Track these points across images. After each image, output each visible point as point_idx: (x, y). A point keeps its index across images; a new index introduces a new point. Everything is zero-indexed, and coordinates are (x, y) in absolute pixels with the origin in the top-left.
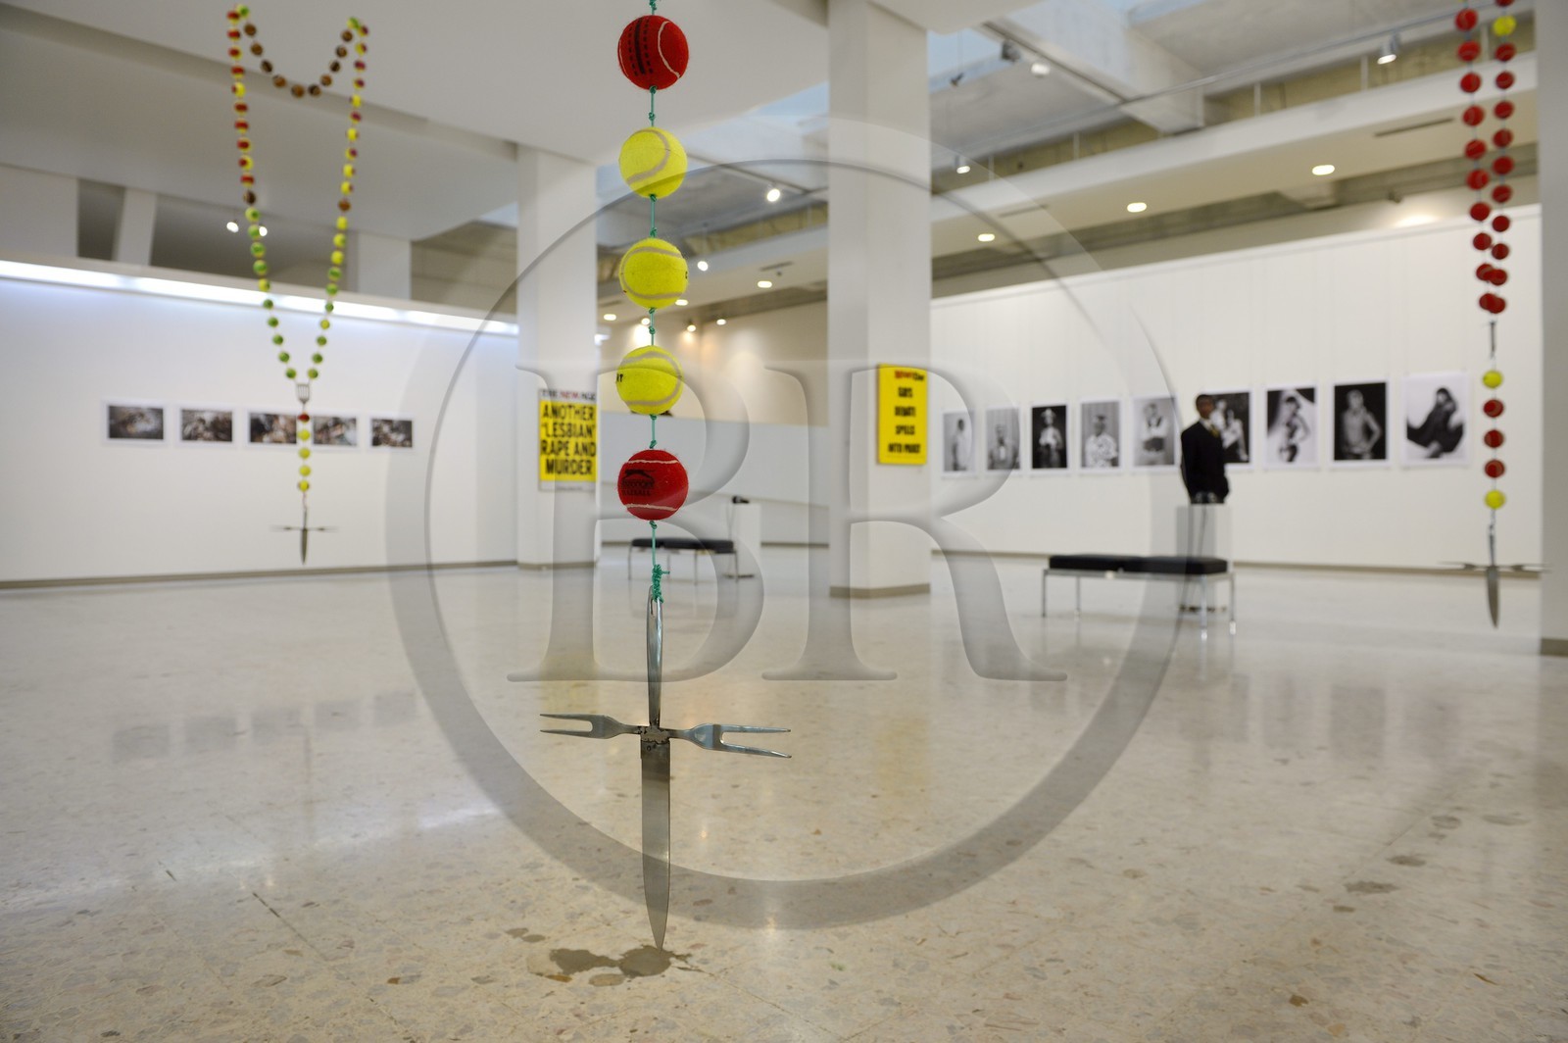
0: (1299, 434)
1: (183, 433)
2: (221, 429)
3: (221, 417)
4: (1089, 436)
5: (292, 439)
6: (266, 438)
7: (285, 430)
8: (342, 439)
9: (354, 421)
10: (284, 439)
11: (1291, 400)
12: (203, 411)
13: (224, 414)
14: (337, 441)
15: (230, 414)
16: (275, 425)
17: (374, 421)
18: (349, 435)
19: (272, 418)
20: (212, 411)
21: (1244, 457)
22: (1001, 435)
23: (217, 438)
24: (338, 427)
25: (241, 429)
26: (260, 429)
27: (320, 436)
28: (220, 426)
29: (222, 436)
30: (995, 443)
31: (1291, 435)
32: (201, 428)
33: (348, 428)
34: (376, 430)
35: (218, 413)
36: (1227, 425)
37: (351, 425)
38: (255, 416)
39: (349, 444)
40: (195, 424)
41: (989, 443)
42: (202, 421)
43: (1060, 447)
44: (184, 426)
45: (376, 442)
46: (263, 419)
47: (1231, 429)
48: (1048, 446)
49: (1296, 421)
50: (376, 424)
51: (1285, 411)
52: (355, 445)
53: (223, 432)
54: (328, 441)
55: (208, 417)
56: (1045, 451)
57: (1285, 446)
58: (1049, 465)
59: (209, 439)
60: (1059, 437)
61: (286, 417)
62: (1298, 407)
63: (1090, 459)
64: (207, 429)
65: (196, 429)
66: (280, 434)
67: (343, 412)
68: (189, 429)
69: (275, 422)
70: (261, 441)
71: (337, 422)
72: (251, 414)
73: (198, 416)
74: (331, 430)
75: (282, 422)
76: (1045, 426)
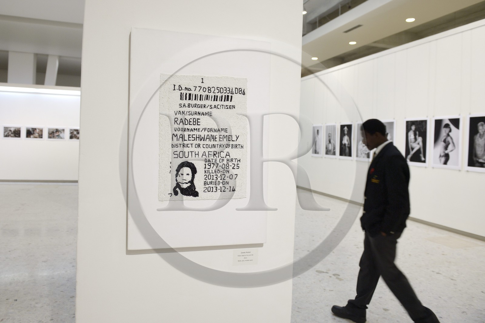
0: (450, 147)
1: (4, 134)
2: (17, 133)
3: (17, 129)
4: (360, 141)
5: (41, 136)
6: (32, 136)
7: (38, 134)
8: (58, 136)
9: (64, 130)
10: (38, 137)
11: (447, 126)
12: (11, 128)
13: (18, 128)
14: (57, 137)
15: (20, 128)
16: (35, 132)
17: (71, 130)
18: (61, 135)
19: (34, 129)
20: (14, 127)
21: (423, 159)
22: (330, 138)
23: (15, 136)
24: (58, 132)
25: (23, 133)
26: (29, 133)
27: (51, 136)
28: (16, 132)
29: (17, 135)
30: (328, 142)
31: (446, 148)
32: (10, 133)
33: (61, 132)
34: (71, 133)
35: (16, 128)
36: (416, 139)
37: (62, 132)
38: (28, 129)
39: (62, 138)
40: (8, 132)
41: (326, 142)
42: (11, 131)
43: (349, 146)
44: (5, 132)
45: (71, 137)
46: (31, 130)
47: (417, 142)
48: (345, 144)
49: (449, 139)
50: (72, 131)
51: (444, 132)
52: (64, 138)
53: (17, 134)
54: (54, 137)
55: (13, 130)
56: (344, 147)
57: (442, 154)
58: (345, 155)
59: (13, 137)
60: (349, 141)
61: (39, 129)
62: (450, 131)
63: (359, 154)
64: (12, 133)
65: (8, 133)
66: (37, 135)
67: (59, 127)
68: (6, 133)
69: (35, 131)
70: (30, 137)
71: (57, 131)
72: (27, 128)
73: (9, 129)
74: (55, 133)
75: (37, 131)
76: (344, 135)
